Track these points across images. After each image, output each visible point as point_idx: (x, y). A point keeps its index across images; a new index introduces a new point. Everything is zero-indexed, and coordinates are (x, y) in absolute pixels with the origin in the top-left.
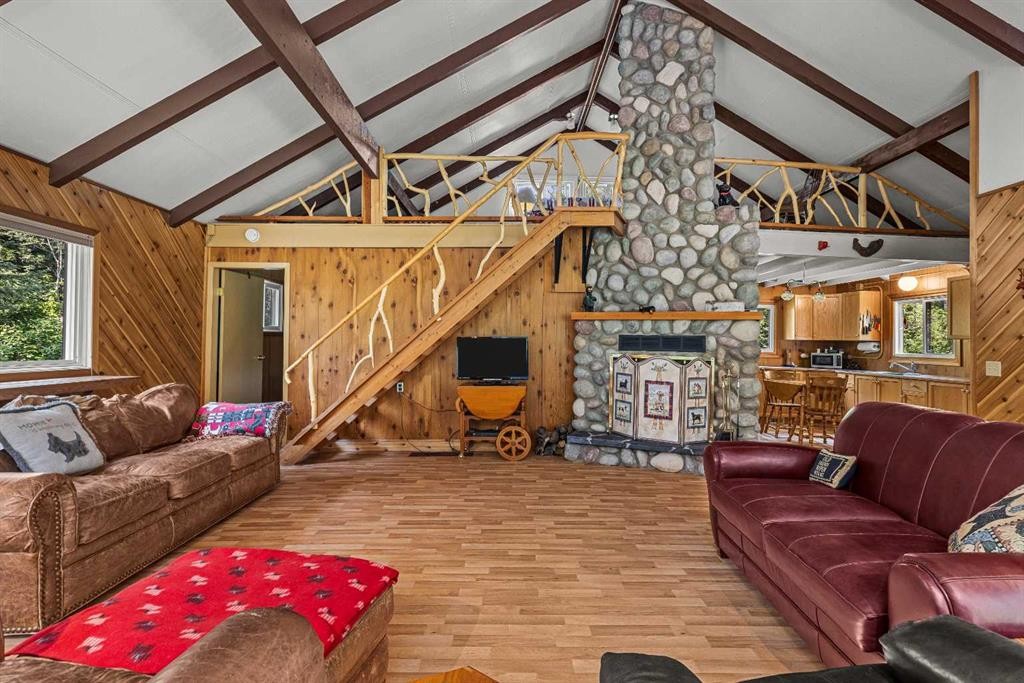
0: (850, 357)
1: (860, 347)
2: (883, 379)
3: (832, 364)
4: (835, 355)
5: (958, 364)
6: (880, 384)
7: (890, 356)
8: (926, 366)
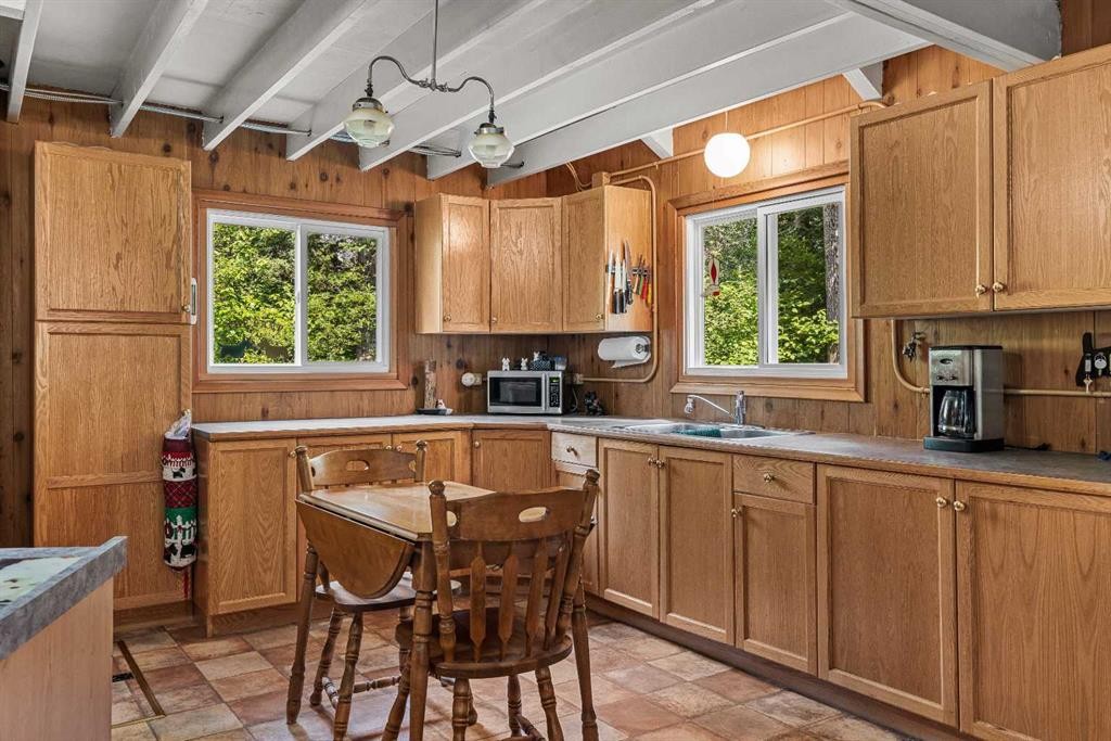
0: (579, 378)
1: (606, 351)
2: (672, 453)
3: (538, 404)
4: (544, 375)
5: (859, 397)
6: (668, 467)
7: (677, 375)
8: (769, 403)
